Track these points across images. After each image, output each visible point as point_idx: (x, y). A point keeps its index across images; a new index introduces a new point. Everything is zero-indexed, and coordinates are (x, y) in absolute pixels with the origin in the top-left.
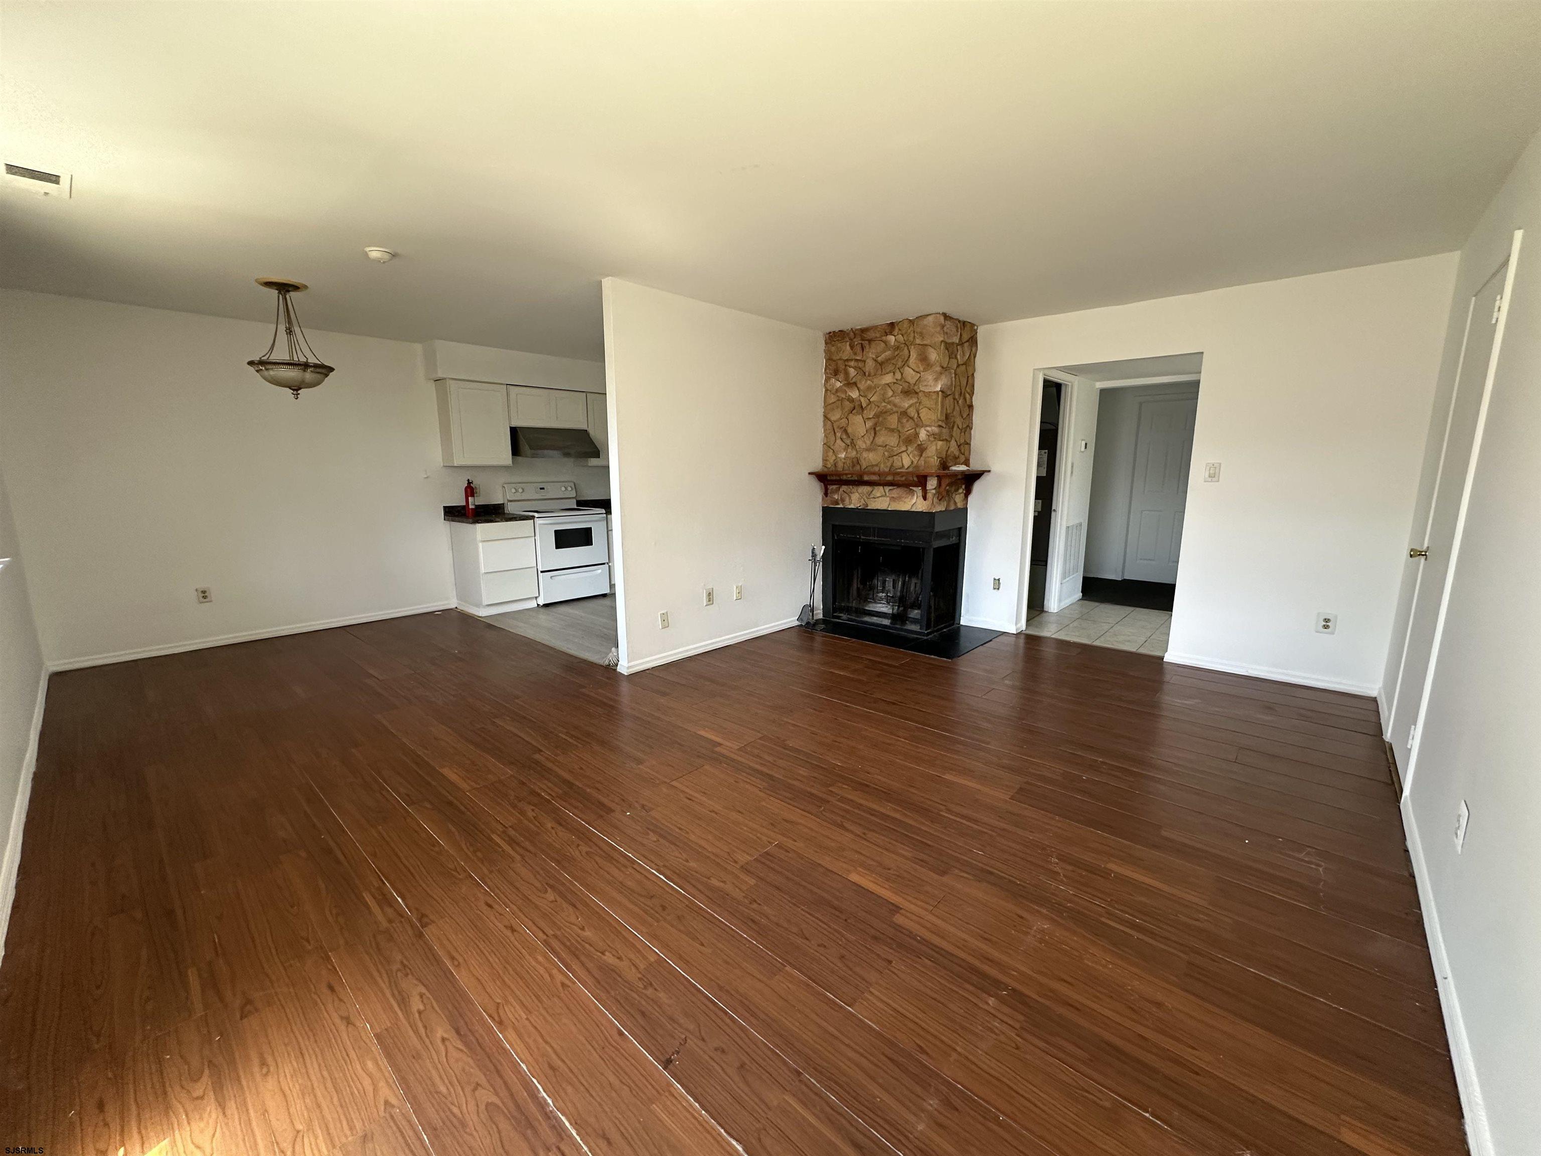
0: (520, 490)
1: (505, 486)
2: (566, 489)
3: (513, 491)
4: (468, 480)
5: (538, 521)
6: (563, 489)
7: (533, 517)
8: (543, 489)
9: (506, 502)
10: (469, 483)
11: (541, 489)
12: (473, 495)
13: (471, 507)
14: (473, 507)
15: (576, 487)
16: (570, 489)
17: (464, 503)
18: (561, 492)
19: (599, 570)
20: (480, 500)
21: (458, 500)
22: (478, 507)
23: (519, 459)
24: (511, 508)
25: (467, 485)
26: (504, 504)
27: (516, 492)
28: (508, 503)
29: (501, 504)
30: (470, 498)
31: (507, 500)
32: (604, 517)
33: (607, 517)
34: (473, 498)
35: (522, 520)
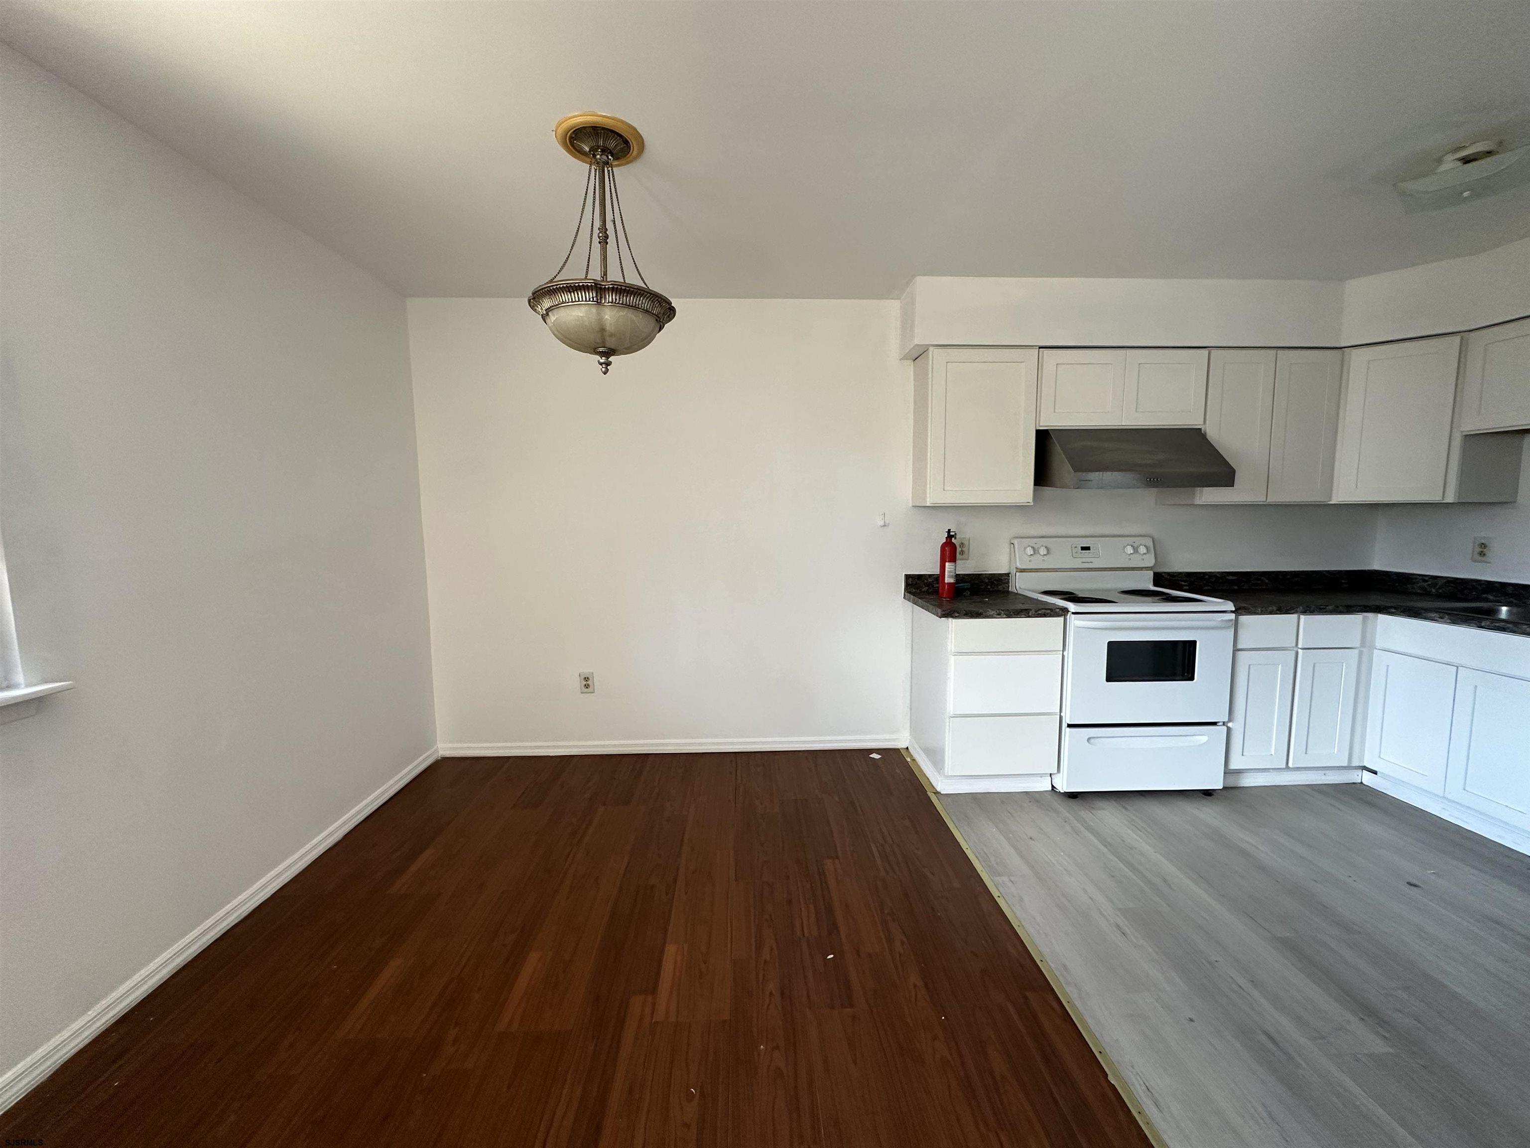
0: (1043, 551)
1: (1016, 542)
2: (1136, 550)
3: (1030, 551)
4: (949, 531)
5: (1074, 622)
6: (1129, 550)
7: (1064, 612)
8: (1088, 548)
9: (1013, 571)
10: (950, 536)
11: (1083, 548)
12: (953, 559)
13: (948, 580)
14: (952, 581)
15: (1156, 548)
16: (1142, 550)
17: (936, 571)
18: (1125, 555)
19: (1202, 736)
20: (966, 567)
21: (928, 565)
22: (959, 578)
23: (1047, 491)
24: (1021, 584)
25: (945, 541)
26: (1010, 575)
27: (1035, 553)
28: (1018, 574)
29: (1005, 574)
30: (947, 564)
31: (1017, 568)
32: (1231, 620)
33: (1237, 620)
34: (953, 564)
35: (1041, 617)
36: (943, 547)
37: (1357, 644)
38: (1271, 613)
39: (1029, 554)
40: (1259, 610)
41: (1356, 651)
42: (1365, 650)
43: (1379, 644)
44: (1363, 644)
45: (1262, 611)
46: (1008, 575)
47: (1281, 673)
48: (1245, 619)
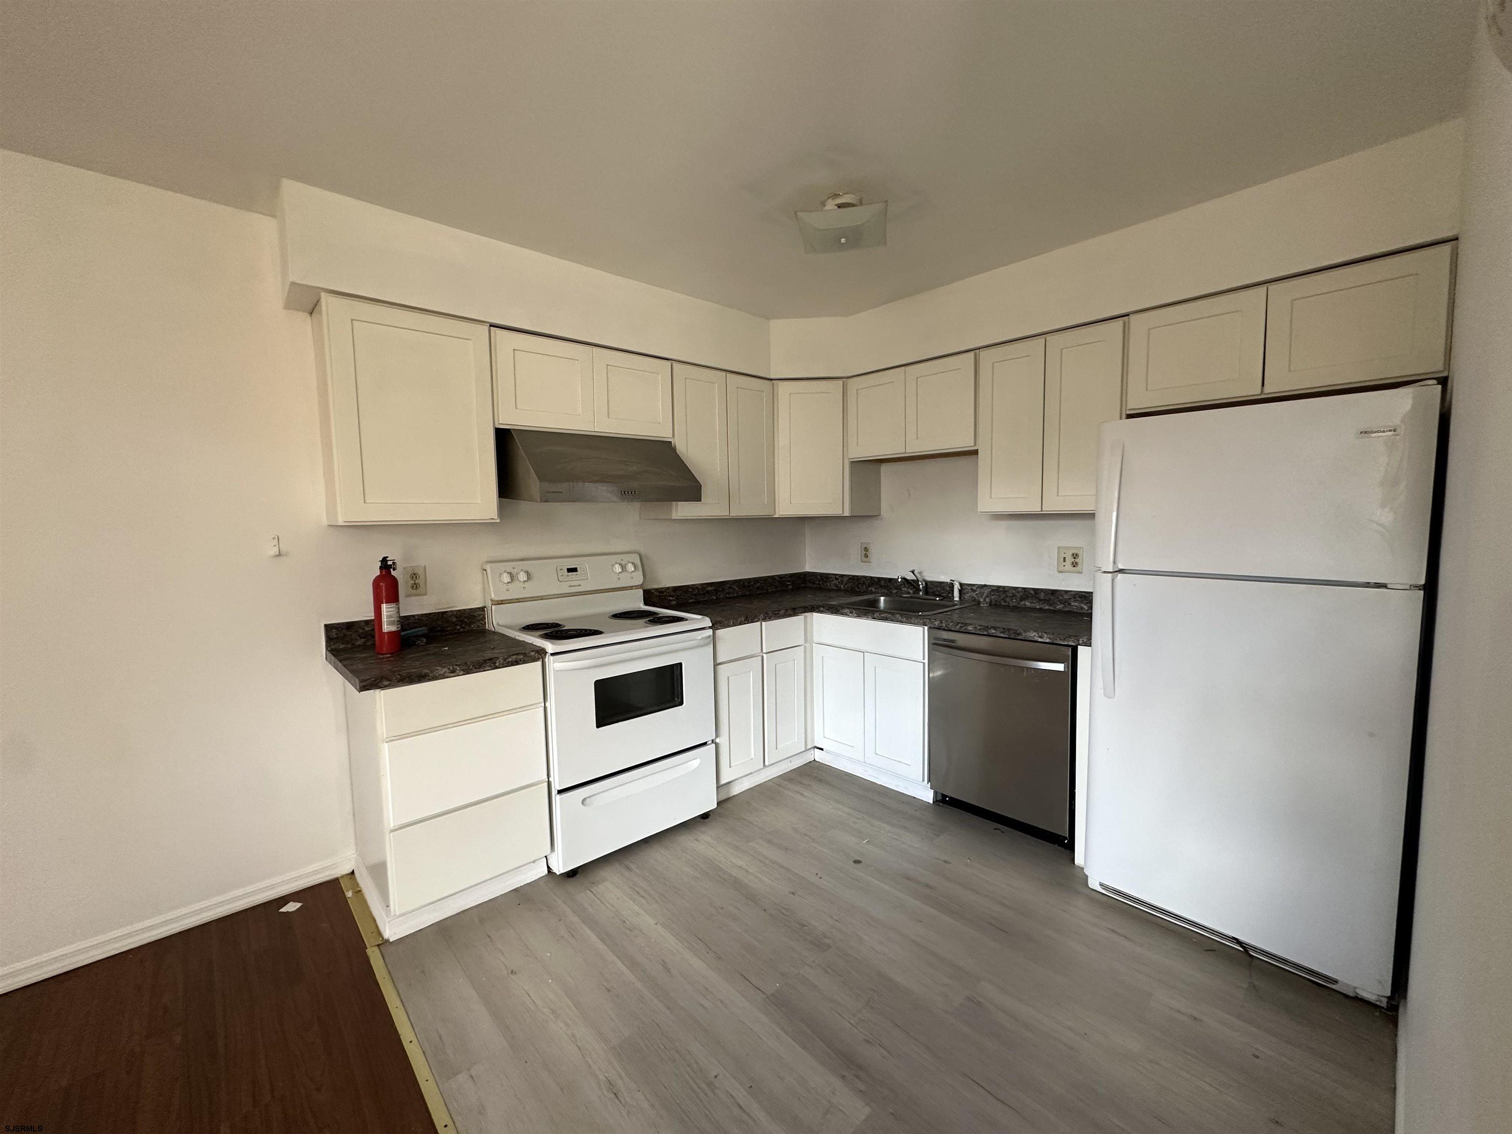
0: (522, 577)
1: (488, 567)
2: (624, 568)
3: (506, 578)
4: (384, 560)
6: (618, 569)
7: (541, 654)
8: (574, 570)
9: (489, 604)
10: (388, 567)
11: (570, 570)
12: (394, 599)
13: (386, 628)
15: (644, 565)
16: (631, 568)
17: (370, 615)
18: (613, 574)
19: (693, 761)
20: (416, 605)
23: (516, 505)
25: (379, 574)
26: (486, 609)
27: (512, 580)
28: (493, 607)
29: (479, 608)
30: (384, 607)
31: (491, 600)
32: (709, 637)
33: (714, 633)
34: (393, 605)
35: (512, 665)
36: (376, 583)
37: (802, 642)
38: (741, 624)
39: (506, 582)
40: (731, 622)
41: (803, 647)
42: (807, 645)
43: (815, 639)
44: (806, 641)
45: (733, 623)
46: (482, 609)
47: (752, 678)
48: (721, 632)
